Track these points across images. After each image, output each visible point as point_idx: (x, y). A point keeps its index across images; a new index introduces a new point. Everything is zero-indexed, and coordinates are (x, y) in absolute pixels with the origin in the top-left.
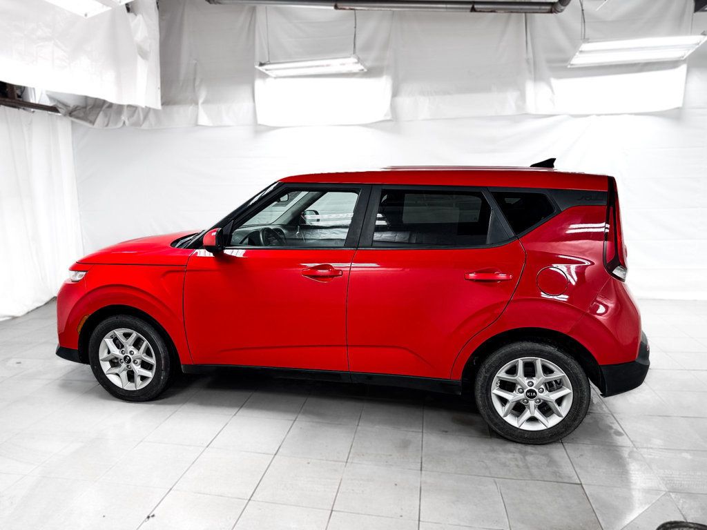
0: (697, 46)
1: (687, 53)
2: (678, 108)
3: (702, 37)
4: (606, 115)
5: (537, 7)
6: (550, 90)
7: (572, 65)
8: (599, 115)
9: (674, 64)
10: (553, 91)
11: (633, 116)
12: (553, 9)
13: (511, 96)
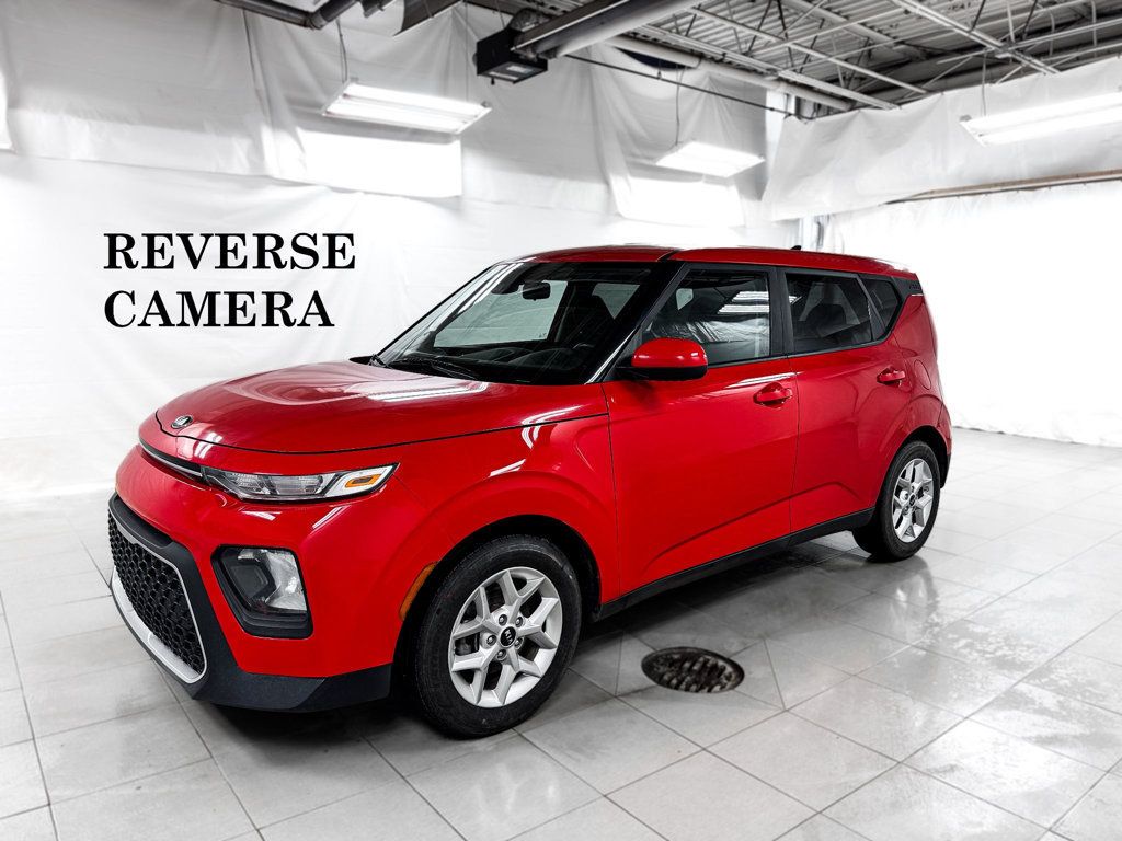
0: (476, 120)
1: (462, 127)
2: (457, 197)
3: (482, 108)
4: (376, 194)
5: (285, 12)
6: (297, 146)
7: (328, 113)
8: (366, 193)
9: (444, 137)
10: (302, 148)
11: (408, 200)
12: (308, 21)
13: (239, 147)
